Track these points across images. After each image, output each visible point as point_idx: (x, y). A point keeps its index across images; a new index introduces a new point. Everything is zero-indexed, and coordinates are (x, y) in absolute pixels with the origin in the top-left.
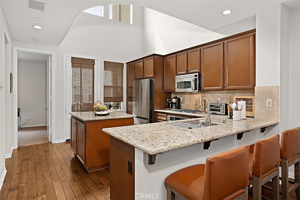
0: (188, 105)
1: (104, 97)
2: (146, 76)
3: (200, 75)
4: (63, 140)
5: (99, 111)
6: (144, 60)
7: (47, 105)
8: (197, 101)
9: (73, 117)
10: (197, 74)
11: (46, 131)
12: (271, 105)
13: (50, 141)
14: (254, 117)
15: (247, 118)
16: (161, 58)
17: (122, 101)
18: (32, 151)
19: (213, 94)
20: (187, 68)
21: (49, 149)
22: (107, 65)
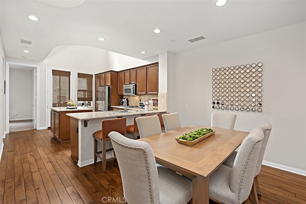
0: (132, 103)
1: (78, 98)
2: (106, 85)
3: (136, 85)
4: (45, 127)
5: (70, 106)
6: (106, 73)
7: (33, 103)
8: (136, 101)
9: (52, 110)
10: (134, 84)
11: (31, 123)
12: (164, 103)
13: (35, 128)
14: (158, 109)
15: (154, 110)
16: (116, 73)
17: (92, 101)
18: (21, 134)
19: (144, 97)
20: (130, 81)
21: (34, 133)
22: (80, 75)
